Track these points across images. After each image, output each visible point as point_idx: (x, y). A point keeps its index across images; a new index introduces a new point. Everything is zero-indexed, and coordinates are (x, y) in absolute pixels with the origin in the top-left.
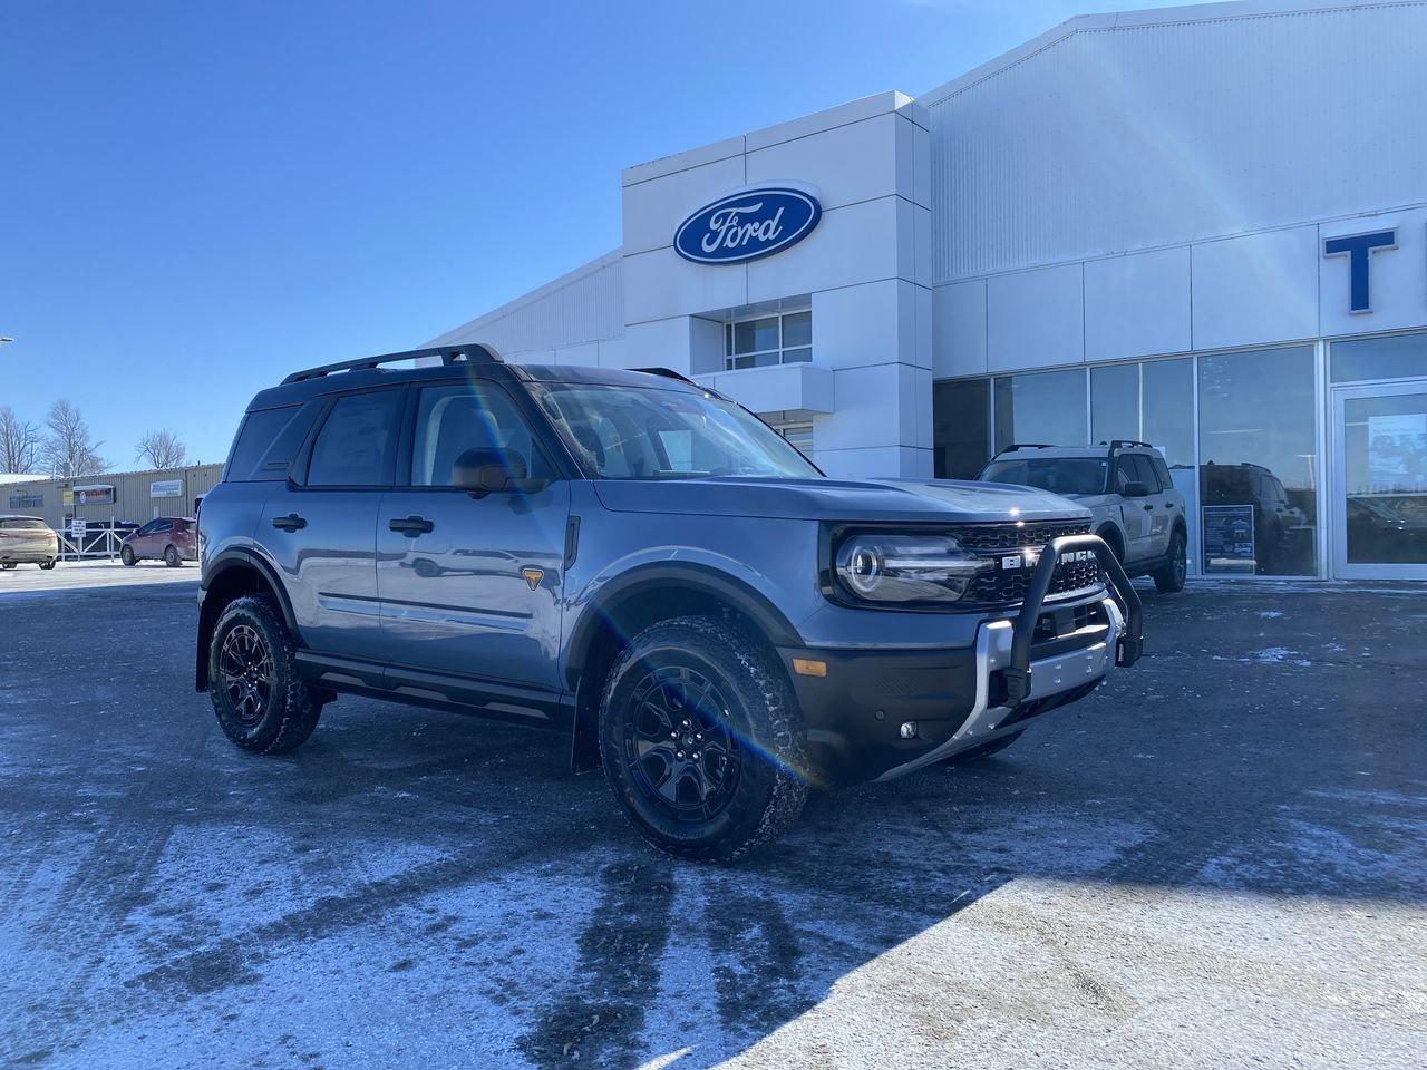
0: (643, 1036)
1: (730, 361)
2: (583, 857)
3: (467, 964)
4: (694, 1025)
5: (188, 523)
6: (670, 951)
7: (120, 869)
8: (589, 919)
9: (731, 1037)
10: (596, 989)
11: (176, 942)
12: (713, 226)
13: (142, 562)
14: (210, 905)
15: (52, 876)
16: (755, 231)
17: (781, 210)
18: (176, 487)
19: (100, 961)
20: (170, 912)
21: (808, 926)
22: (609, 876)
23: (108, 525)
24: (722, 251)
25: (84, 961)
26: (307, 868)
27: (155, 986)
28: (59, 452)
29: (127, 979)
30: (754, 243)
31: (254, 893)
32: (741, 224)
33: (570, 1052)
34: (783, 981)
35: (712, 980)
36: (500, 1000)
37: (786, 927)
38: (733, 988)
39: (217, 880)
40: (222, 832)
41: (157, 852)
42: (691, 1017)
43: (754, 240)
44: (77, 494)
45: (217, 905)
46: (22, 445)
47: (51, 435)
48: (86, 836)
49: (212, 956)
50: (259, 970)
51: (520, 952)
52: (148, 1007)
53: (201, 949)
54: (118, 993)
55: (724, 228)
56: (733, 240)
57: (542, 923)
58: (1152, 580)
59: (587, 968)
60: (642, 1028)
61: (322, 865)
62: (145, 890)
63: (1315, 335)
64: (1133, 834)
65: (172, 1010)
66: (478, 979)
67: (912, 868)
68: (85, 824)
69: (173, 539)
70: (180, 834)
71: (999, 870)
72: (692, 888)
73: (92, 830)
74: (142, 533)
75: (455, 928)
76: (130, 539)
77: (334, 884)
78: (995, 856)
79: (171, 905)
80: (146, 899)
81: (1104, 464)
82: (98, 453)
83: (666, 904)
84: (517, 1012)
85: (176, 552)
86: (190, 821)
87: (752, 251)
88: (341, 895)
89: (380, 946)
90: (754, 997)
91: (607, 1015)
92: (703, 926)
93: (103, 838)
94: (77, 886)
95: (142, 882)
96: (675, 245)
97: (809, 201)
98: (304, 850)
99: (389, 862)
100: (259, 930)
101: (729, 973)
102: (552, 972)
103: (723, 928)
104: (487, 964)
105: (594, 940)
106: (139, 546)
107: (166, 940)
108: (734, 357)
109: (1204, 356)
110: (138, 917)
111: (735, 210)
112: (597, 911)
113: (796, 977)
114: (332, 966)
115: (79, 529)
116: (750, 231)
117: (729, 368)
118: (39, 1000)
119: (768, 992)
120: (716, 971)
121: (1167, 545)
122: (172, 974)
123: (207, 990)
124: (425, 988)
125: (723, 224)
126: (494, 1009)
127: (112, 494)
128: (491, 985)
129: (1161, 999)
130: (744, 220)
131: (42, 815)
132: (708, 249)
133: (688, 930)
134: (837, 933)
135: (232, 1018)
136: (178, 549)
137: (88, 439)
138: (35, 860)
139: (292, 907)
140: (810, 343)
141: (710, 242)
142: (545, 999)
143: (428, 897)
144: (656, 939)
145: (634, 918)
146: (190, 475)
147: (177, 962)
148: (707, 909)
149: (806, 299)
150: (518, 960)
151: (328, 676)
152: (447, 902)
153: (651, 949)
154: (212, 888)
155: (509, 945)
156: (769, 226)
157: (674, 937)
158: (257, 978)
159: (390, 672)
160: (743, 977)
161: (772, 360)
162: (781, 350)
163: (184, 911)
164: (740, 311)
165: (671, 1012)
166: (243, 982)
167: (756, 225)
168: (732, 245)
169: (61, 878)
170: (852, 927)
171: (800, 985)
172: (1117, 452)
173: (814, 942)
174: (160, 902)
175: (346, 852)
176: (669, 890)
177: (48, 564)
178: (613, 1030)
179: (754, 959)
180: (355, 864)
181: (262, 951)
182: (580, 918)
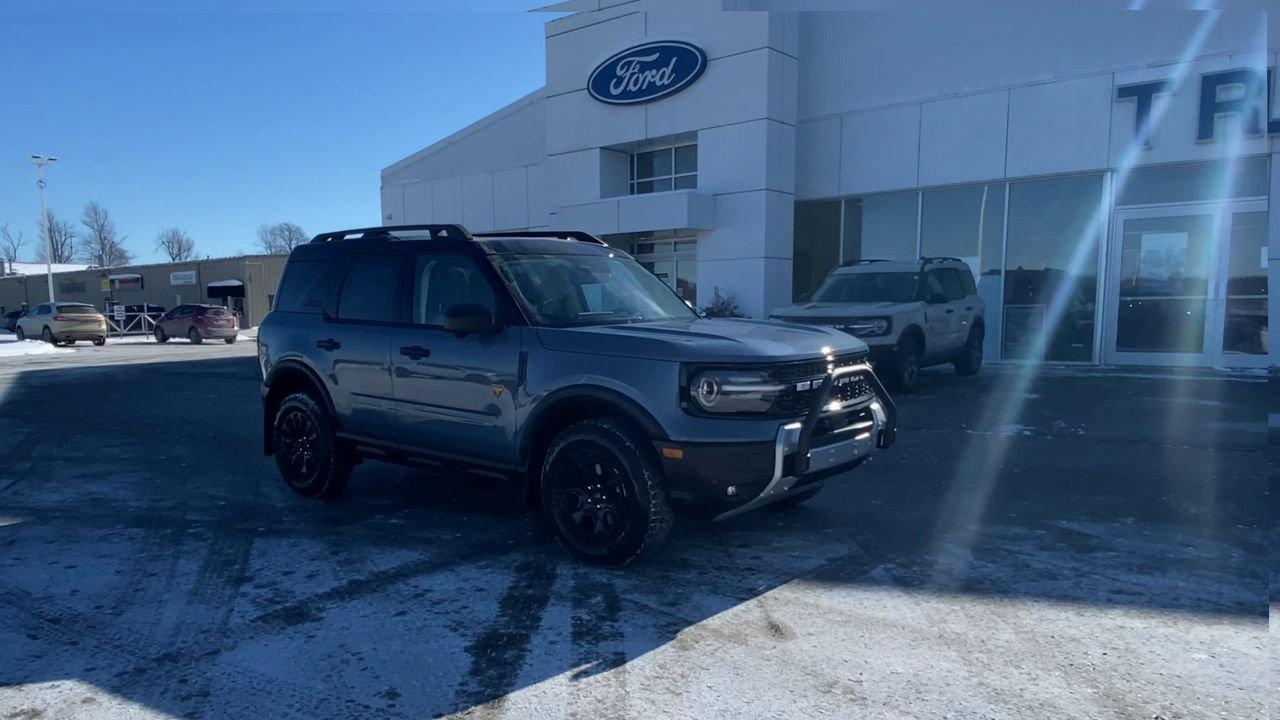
0: (529, 647)
1: (632, 185)
2: (503, 559)
3: (436, 613)
4: (556, 642)
5: (206, 309)
6: (549, 608)
7: (230, 563)
8: (506, 591)
9: (576, 647)
10: (506, 626)
11: (272, 601)
12: (619, 73)
13: (172, 340)
14: (286, 583)
15: (189, 566)
16: (653, 77)
17: (674, 60)
18: (191, 276)
19: (232, 610)
20: (264, 586)
21: (629, 596)
22: (519, 570)
23: (141, 309)
24: (626, 94)
25: (223, 610)
26: (339, 563)
27: (265, 622)
28: (93, 245)
29: (251, 618)
30: (652, 88)
31: (311, 577)
32: (642, 71)
33: (491, 652)
34: (608, 623)
35: (570, 621)
36: (455, 630)
37: (617, 597)
38: (581, 625)
39: (287, 570)
40: (284, 543)
41: (247, 554)
42: (556, 639)
43: (652, 85)
44: (112, 281)
45: (291, 583)
46: (63, 239)
47: (87, 231)
48: (203, 544)
49: (295, 608)
50: (321, 615)
51: (464, 607)
52: (266, 632)
53: (287, 605)
54: (248, 625)
55: (628, 74)
56: (635, 85)
57: (478, 593)
58: (953, 367)
59: (502, 616)
60: (529, 643)
61: (348, 562)
62: (247, 574)
63: (1105, 166)
64: (841, 550)
65: (279, 633)
66: (442, 620)
67: (699, 567)
68: (198, 537)
69: (195, 321)
70: (259, 544)
71: (751, 569)
72: (566, 576)
73: (204, 540)
74: (169, 317)
75: (430, 595)
76: (161, 321)
77: (358, 572)
78: (750, 561)
79: (264, 582)
80: (250, 579)
81: (916, 277)
82: (124, 246)
83: (551, 584)
84: (463, 635)
85: (197, 332)
86: (261, 535)
87: (650, 94)
88: (362, 578)
89: (387, 603)
90: (591, 630)
91: (511, 637)
92: (570, 595)
93: (212, 545)
94: (205, 571)
95: (243, 570)
96: (588, 88)
97: (696, 52)
98: (336, 553)
99: (388, 560)
100: (317, 595)
101: (580, 619)
102: (483, 617)
103: (580, 597)
104: (447, 613)
105: (508, 602)
106: (168, 327)
107: (267, 600)
108: (636, 181)
109: (1015, 183)
110: (246, 588)
111: (637, 59)
112: (511, 588)
113: (616, 621)
114: (362, 613)
115: (120, 313)
116: (649, 78)
117: (632, 193)
118: (205, 628)
119: (600, 628)
120: (573, 618)
121: (965, 339)
122: (275, 616)
123: (296, 624)
124: (414, 624)
125: (627, 71)
126: (452, 634)
127: (140, 281)
128: (449, 623)
129: (810, 634)
130: (644, 67)
131: (169, 531)
132: (614, 92)
133: (561, 598)
134: (644, 600)
135: (312, 637)
136: (199, 330)
137: (115, 234)
138: (176, 557)
139: (335, 584)
140: (696, 171)
141: (617, 86)
142: (479, 630)
143: (413, 579)
144: (542, 602)
145: (531, 592)
146: (202, 266)
147: (275, 611)
148: (574, 587)
149: (693, 135)
150: (464, 611)
151: (359, 448)
152: (424, 582)
153: (538, 607)
154: (286, 574)
155: (460, 604)
156: (664, 72)
157: (552, 601)
158: (322, 619)
159: (404, 447)
160: (587, 621)
161: (666, 186)
162: (673, 176)
163: (272, 584)
164: (640, 143)
165: (546, 636)
166: (314, 621)
167: (654, 72)
168: (634, 89)
169: (195, 567)
170: (654, 597)
171: (617, 625)
172: (928, 268)
173: (629, 604)
174: (257, 581)
175: (362, 554)
176: (551, 577)
177: (99, 341)
178: (514, 644)
179: (596, 612)
180: (369, 561)
181: (321, 605)
182: (501, 591)
